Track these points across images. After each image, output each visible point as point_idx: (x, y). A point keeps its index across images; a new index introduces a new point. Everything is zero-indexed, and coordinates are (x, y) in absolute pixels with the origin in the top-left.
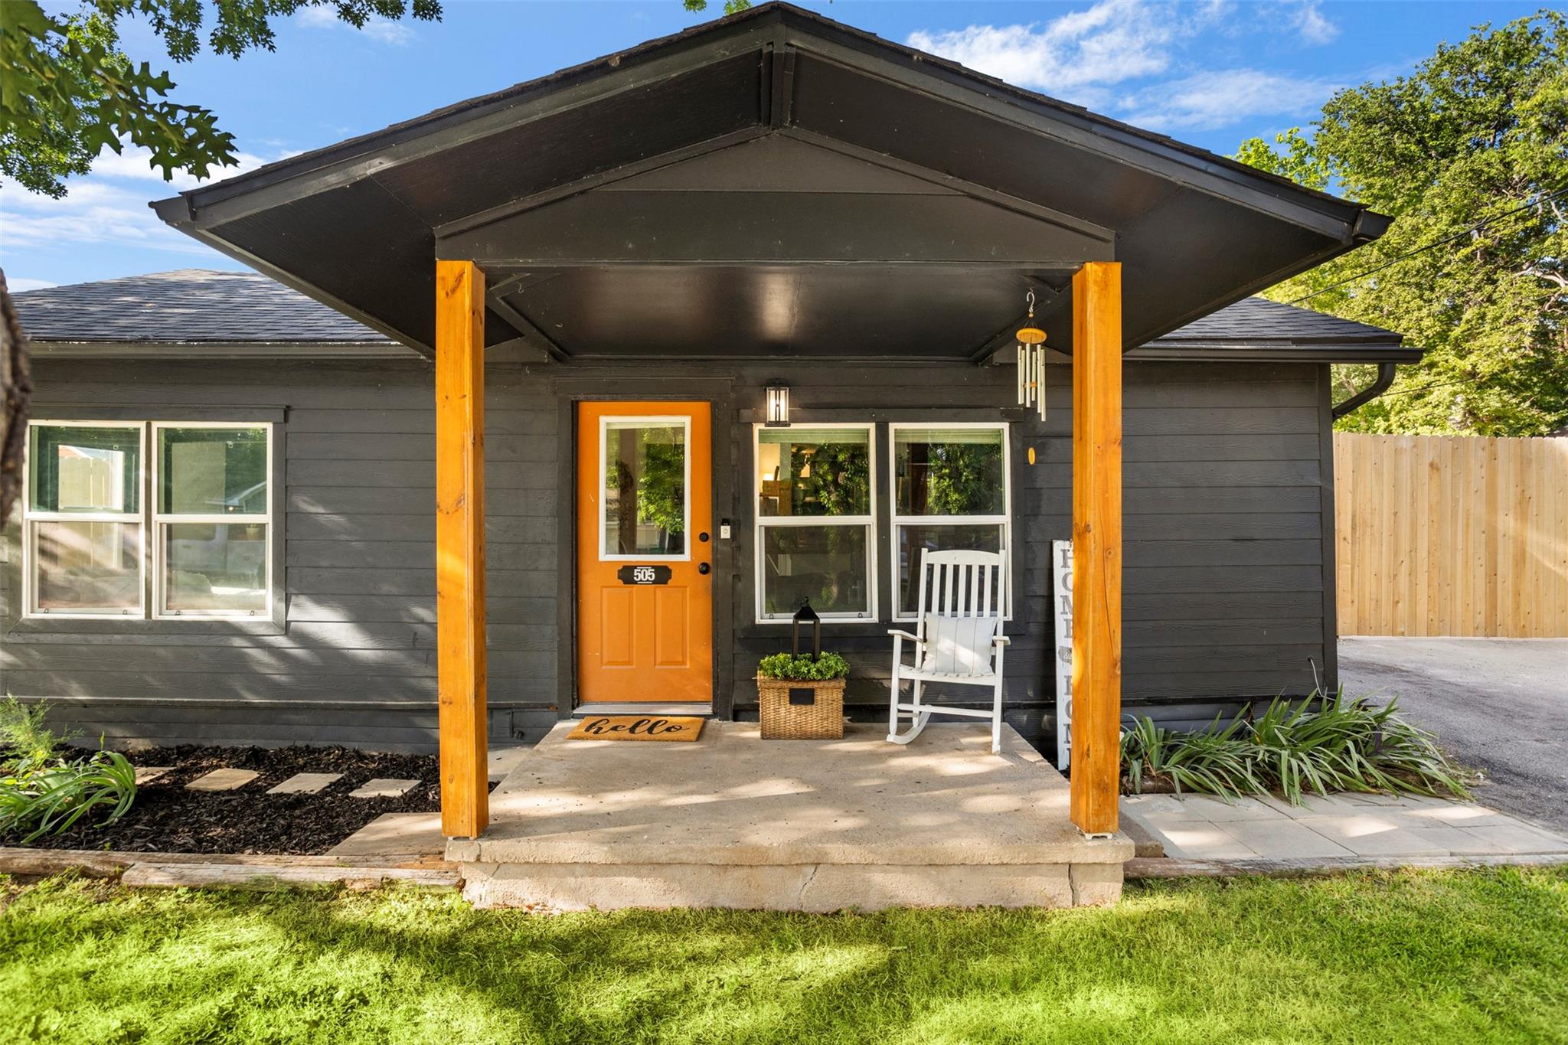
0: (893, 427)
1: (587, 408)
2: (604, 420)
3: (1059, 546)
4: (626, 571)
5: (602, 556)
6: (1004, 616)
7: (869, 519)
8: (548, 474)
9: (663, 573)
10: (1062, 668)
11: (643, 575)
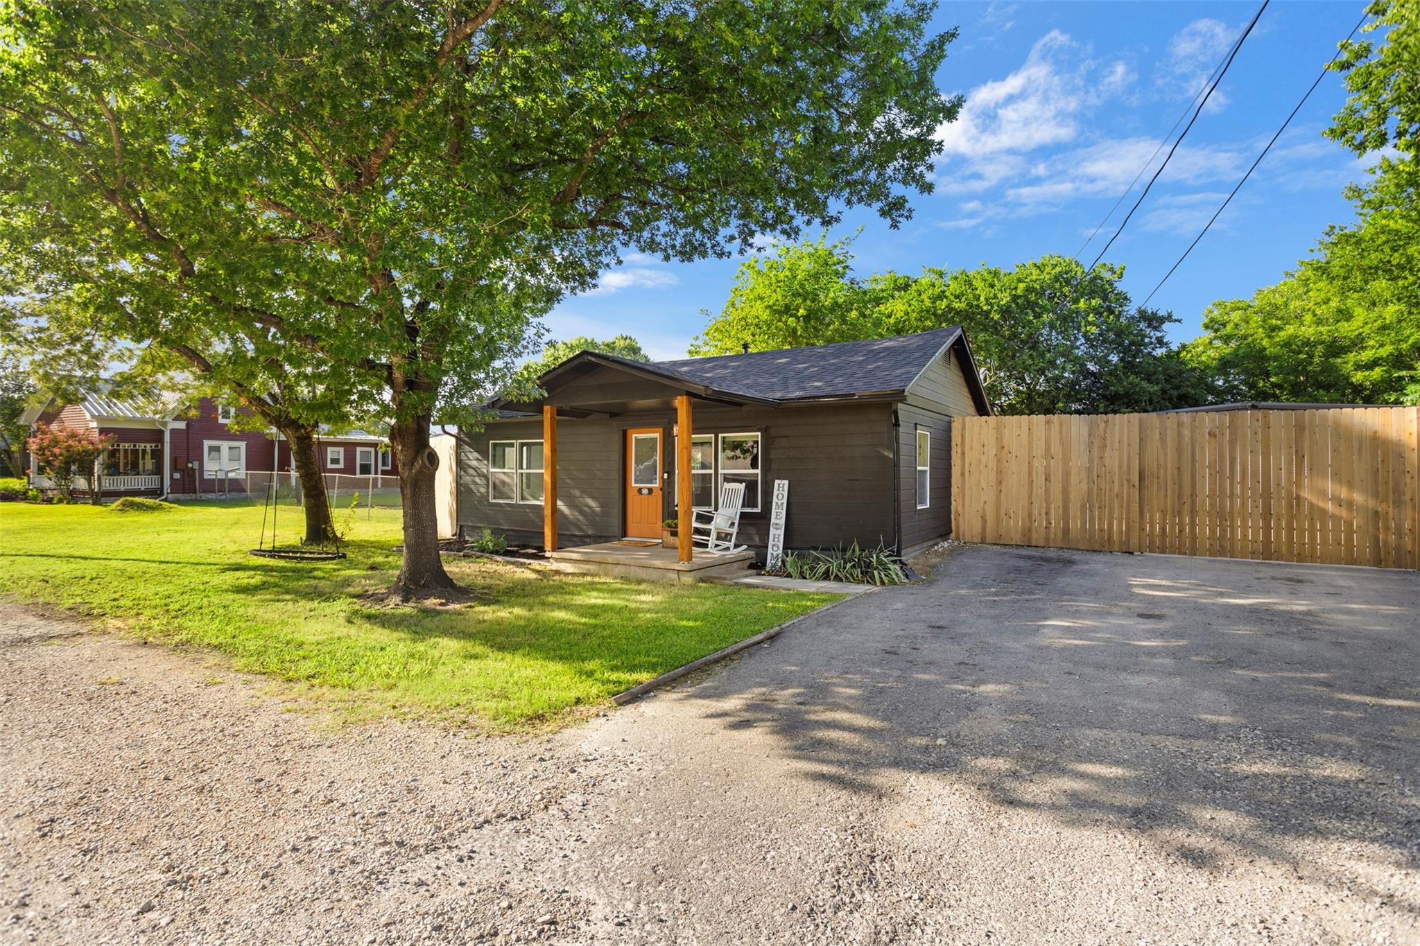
0: (720, 435)
1: (629, 431)
2: (634, 436)
3: (777, 482)
4: (640, 490)
5: (633, 484)
6: (758, 510)
7: (712, 471)
8: (616, 456)
9: (650, 490)
10: (772, 531)
11: (645, 491)
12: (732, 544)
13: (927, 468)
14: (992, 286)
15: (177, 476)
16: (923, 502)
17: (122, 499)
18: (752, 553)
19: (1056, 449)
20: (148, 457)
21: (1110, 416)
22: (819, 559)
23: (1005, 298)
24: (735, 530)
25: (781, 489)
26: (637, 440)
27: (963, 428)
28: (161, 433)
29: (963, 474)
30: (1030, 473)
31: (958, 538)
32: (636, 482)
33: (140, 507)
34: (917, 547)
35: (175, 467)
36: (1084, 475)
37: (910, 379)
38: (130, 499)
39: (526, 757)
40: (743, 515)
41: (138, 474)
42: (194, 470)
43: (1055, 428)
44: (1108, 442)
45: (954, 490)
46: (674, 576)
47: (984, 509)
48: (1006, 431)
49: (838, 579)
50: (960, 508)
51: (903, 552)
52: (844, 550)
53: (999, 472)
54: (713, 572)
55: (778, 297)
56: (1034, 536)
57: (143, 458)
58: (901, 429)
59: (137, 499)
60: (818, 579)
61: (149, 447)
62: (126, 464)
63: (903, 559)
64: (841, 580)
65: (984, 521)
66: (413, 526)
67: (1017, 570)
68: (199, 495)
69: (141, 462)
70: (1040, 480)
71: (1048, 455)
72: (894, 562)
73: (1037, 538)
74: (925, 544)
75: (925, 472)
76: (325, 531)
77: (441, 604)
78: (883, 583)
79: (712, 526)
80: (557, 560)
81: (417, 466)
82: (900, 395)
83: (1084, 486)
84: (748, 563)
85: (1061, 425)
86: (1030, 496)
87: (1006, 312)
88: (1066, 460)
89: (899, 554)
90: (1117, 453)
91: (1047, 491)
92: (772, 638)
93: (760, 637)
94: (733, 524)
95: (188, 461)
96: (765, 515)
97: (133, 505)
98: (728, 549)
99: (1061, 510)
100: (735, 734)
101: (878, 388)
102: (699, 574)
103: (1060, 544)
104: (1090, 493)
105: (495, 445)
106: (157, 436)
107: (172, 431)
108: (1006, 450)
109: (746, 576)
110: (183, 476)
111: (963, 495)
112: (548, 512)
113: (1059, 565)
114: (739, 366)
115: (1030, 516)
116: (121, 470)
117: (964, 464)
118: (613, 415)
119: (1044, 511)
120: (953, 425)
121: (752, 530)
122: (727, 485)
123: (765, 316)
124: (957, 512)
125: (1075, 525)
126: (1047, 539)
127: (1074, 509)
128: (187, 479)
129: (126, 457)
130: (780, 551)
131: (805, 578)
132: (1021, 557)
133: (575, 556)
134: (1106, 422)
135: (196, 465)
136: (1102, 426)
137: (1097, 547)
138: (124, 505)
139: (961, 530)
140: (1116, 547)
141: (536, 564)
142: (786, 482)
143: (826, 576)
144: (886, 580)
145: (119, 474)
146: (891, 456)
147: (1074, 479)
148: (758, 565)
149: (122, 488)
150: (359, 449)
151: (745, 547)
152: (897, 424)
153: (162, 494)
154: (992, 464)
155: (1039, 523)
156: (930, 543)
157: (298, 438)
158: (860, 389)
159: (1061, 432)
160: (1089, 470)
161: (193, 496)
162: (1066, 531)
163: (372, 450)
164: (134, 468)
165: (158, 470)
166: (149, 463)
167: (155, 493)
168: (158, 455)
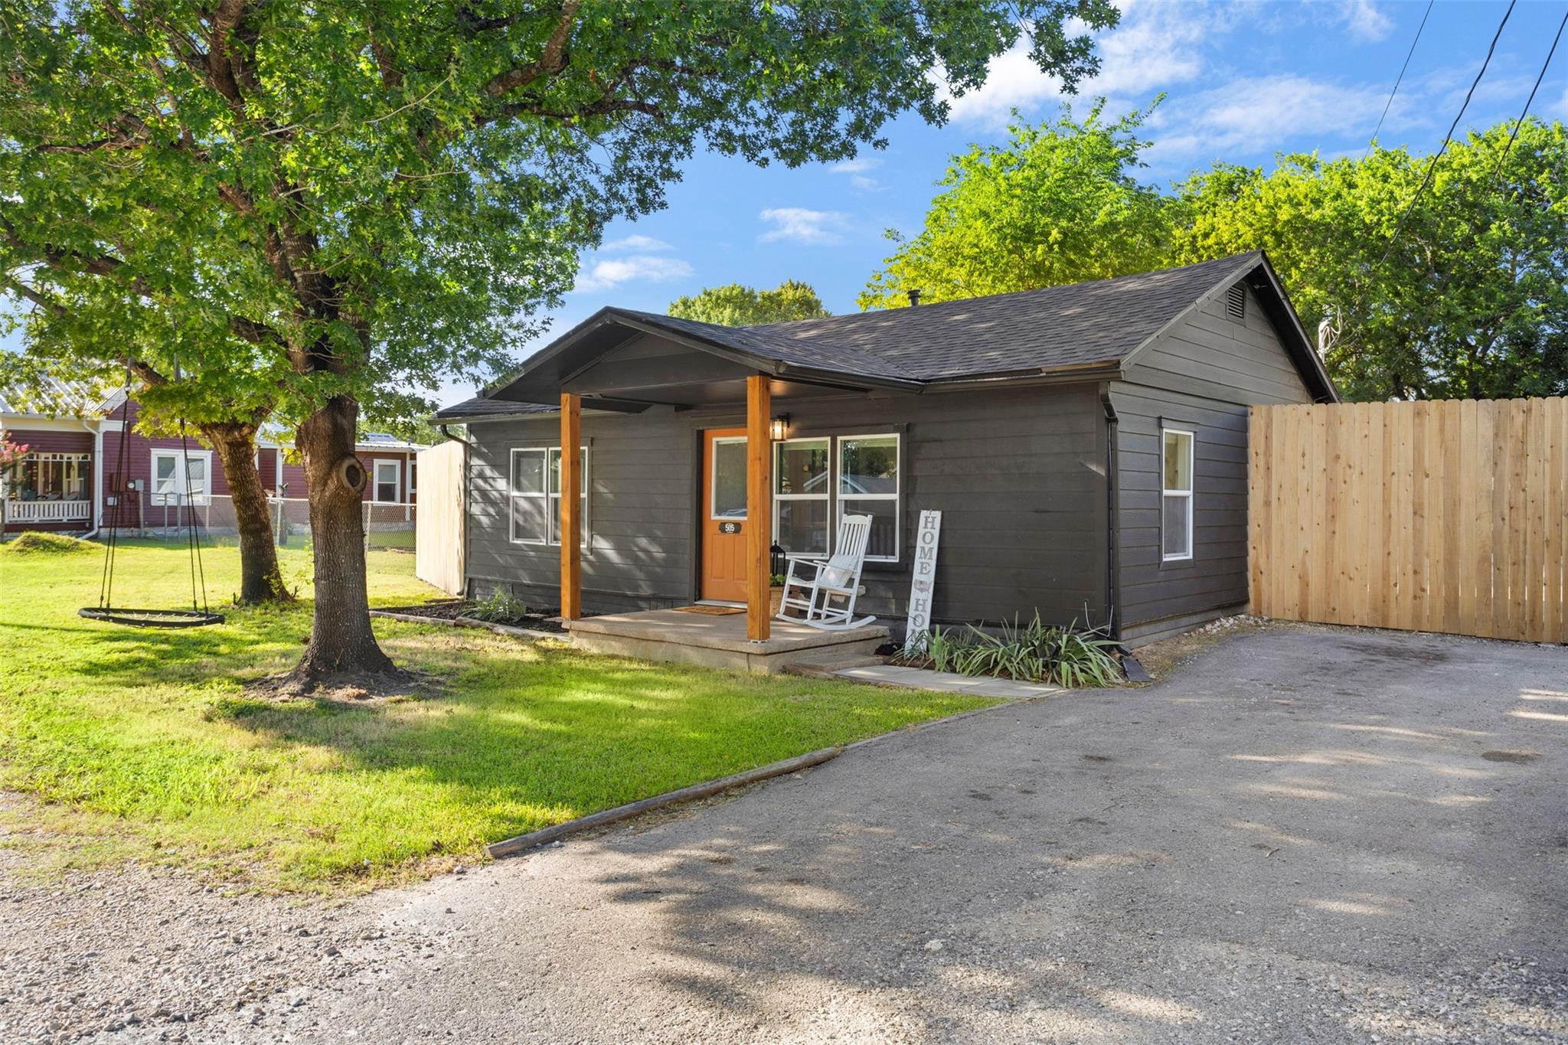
0: (840, 438)
1: (708, 433)
2: (715, 440)
3: (924, 514)
4: (722, 526)
5: (713, 517)
6: (894, 559)
7: (826, 496)
8: (687, 472)
9: (738, 526)
10: (915, 594)
11: (730, 528)
12: (848, 614)
13: (1190, 493)
14: (1385, 178)
15: (111, 501)
16: (1177, 546)
17: (25, 534)
18: (883, 629)
19: (1433, 460)
20: (74, 473)
21: (1535, 401)
22: (979, 640)
23: (1406, 199)
24: (854, 592)
25: (930, 525)
26: (719, 446)
27: (1269, 425)
28: (90, 437)
29: (1267, 503)
30: (1386, 501)
31: (1259, 613)
32: (719, 512)
33: (48, 547)
34: (1163, 626)
35: (110, 488)
36: (1485, 506)
37: (1135, 344)
38: (34, 534)
39: (284, 928)
40: (868, 568)
41: (61, 498)
42: (135, 492)
43: (1431, 423)
44: (1531, 447)
45: (1253, 530)
46: (740, 662)
47: (1304, 563)
48: (1344, 428)
49: (1005, 673)
50: (1262, 561)
51: (1124, 634)
52: (1023, 626)
53: (1332, 500)
54: (806, 658)
55: (1013, 212)
56: (1394, 613)
57: (68, 476)
58: (1121, 426)
59: (45, 536)
60: (973, 674)
61: (76, 458)
62: (46, 483)
63: (1122, 644)
64: (1009, 676)
65: (1305, 584)
66: (324, 578)
67: (1326, 668)
68: (144, 529)
69: (65, 480)
70: (1403, 514)
71: (1419, 471)
72: (1108, 650)
73: (1400, 614)
74: (1185, 621)
75: (1184, 498)
76: (267, 583)
77: (359, 697)
78: (1076, 683)
79: (814, 585)
80: (580, 632)
81: (332, 485)
82: (1111, 370)
83: (1487, 527)
84: (877, 644)
85: (1442, 418)
86: (1386, 542)
87: (1411, 223)
88: (1451, 481)
89: (1115, 634)
90: (1547, 467)
91: (1417, 532)
92: (817, 764)
93: (794, 762)
94: (850, 583)
95: (129, 480)
96: (904, 571)
97: (34, 543)
98: (844, 621)
99: (1441, 568)
100: (620, 908)
101: (1084, 358)
102: (781, 660)
103: (1440, 628)
104: (1496, 536)
105: (519, 455)
106: (85, 442)
107: (107, 435)
108: (1343, 461)
109: (861, 666)
110: (121, 502)
111: (1269, 537)
112: (566, 558)
113: (1415, 662)
114: (892, 327)
115: (1386, 576)
116: (40, 492)
117: (1269, 487)
118: (681, 407)
119: (1410, 568)
120: (1252, 419)
121: (882, 591)
122: (848, 519)
123: (989, 242)
124: (1257, 567)
125: (1468, 594)
126: (1417, 617)
127: (1466, 566)
128: (127, 506)
129: (46, 473)
130: (926, 626)
131: (954, 671)
132: (1350, 647)
133: (601, 629)
134: (1527, 412)
135: (139, 485)
136: (1520, 418)
137: (1510, 633)
138: (25, 543)
139: (1265, 598)
140: (1547, 634)
141: (550, 641)
142: (938, 514)
143: (987, 668)
144: (1081, 677)
145: (36, 499)
146: (1102, 472)
147: (1465, 515)
148: (889, 650)
149: (36, 519)
150: (377, 462)
151: (872, 618)
152: (1111, 419)
153: (91, 528)
154: (1319, 486)
155: (1402, 589)
156: (1195, 619)
157: (230, 444)
158: (1054, 360)
159: (1442, 429)
160: (1495, 497)
161: (135, 531)
162: (1452, 604)
163: (397, 463)
164: (56, 489)
165: (87, 493)
166: (75, 483)
167: (80, 527)
168: (87, 470)
